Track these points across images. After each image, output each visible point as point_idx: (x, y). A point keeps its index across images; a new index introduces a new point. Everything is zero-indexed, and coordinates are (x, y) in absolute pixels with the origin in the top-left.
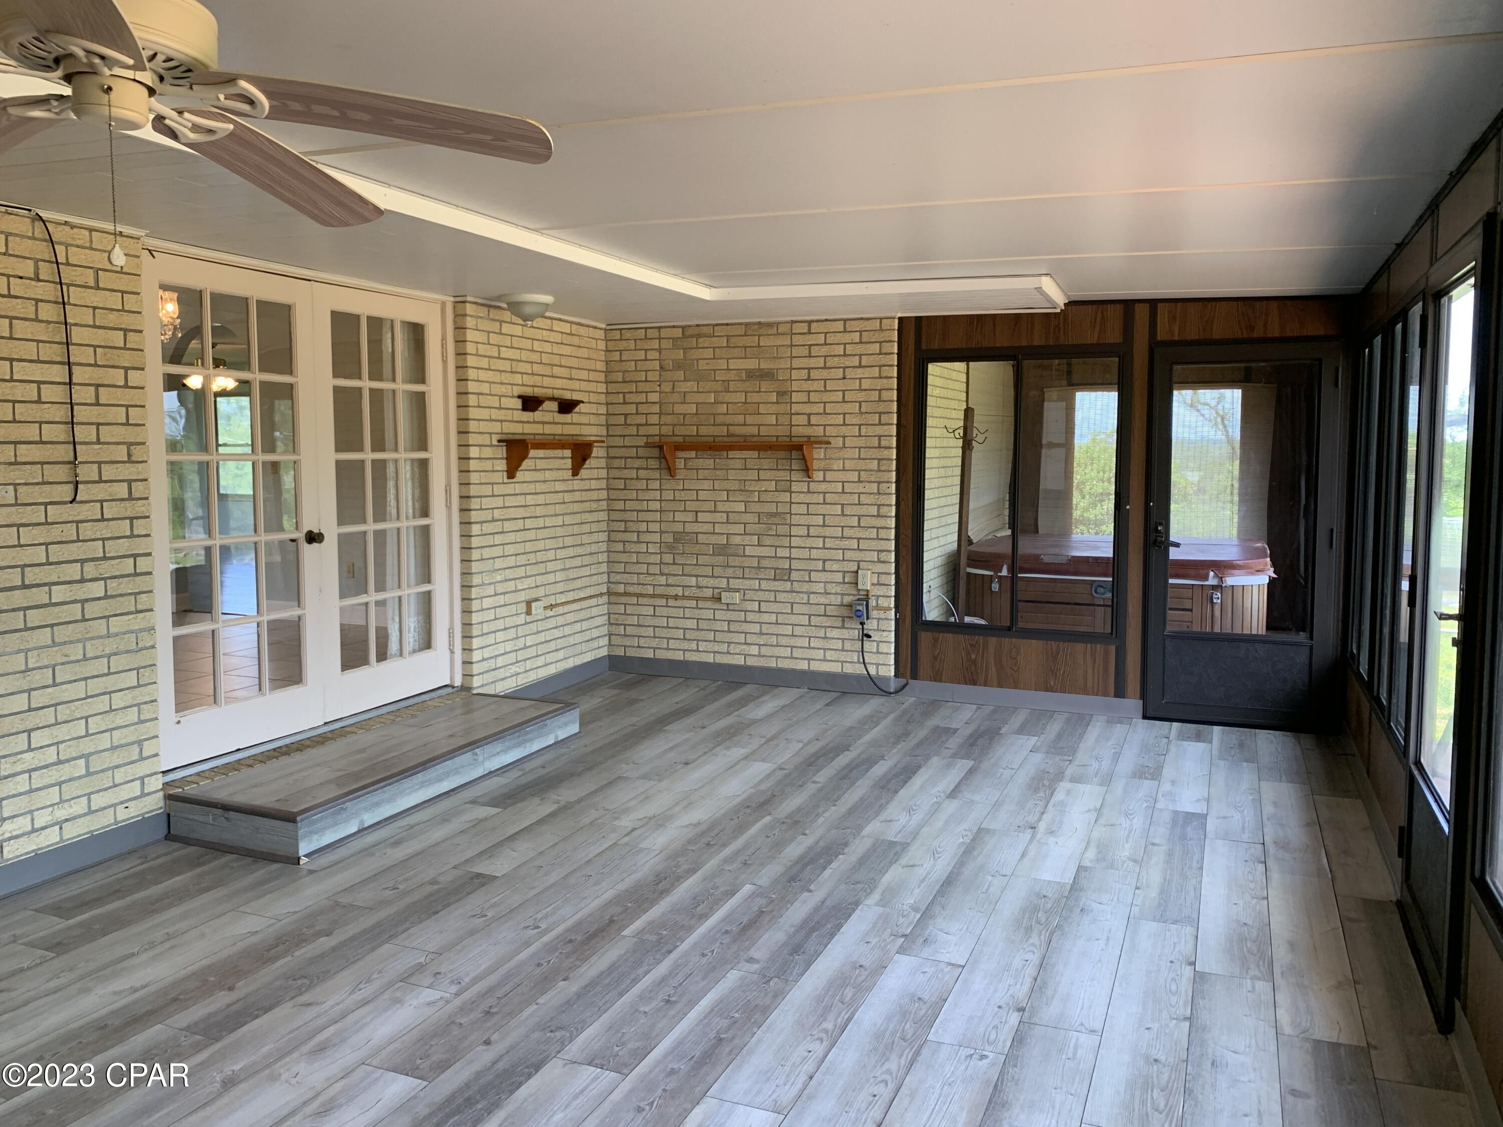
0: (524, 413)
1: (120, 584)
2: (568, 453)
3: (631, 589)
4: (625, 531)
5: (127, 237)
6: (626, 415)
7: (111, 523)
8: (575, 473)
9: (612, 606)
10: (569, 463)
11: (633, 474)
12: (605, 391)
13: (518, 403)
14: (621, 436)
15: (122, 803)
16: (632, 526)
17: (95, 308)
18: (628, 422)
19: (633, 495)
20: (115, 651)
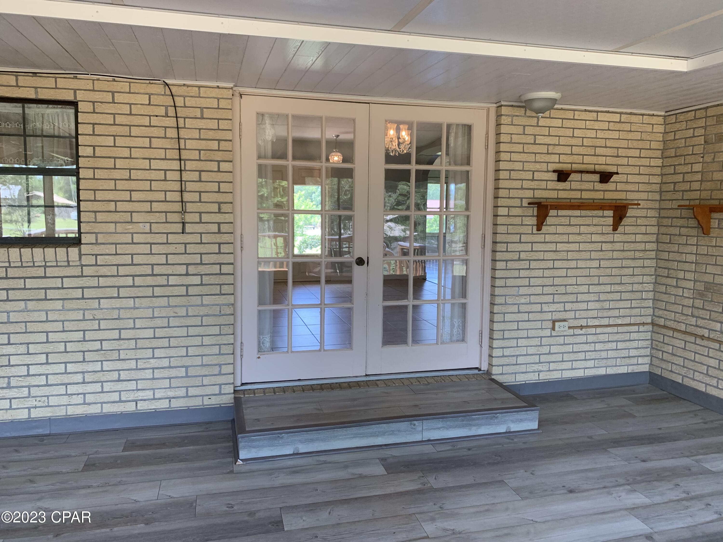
0: (560, 183)
1: (211, 278)
2: (610, 213)
3: (669, 324)
4: (668, 277)
5: (222, 88)
6: (675, 183)
7: (206, 245)
8: (615, 228)
9: (654, 334)
10: (610, 221)
11: (676, 231)
12: (661, 165)
13: (554, 176)
14: (670, 200)
15: (207, 395)
16: (673, 273)
17: (200, 129)
18: (676, 189)
19: (676, 248)
20: (206, 314)
